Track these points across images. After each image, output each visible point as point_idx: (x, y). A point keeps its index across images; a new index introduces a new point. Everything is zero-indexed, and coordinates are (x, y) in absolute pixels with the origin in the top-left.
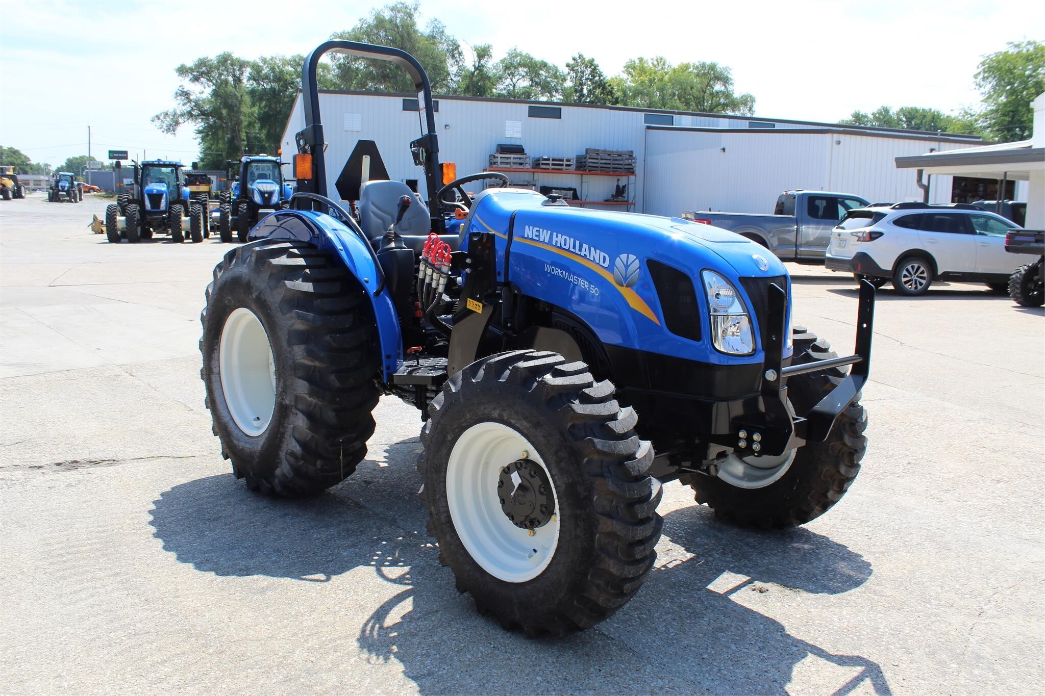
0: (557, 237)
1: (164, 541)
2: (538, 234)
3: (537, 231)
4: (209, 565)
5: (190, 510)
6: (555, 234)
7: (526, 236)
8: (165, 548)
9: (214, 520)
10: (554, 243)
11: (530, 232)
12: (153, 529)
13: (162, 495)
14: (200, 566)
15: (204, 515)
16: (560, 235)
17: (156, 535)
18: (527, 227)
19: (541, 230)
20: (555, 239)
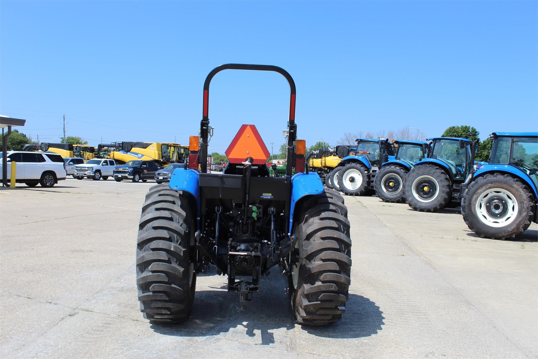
1: (379, 310)
4: (365, 299)
5: (365, 320)
8: (379, 308)
9: (356, 313)
12: (383, 315)
13: (377, 333)
14: (368, 300)
15: (359, 316)
17: (382, 312)
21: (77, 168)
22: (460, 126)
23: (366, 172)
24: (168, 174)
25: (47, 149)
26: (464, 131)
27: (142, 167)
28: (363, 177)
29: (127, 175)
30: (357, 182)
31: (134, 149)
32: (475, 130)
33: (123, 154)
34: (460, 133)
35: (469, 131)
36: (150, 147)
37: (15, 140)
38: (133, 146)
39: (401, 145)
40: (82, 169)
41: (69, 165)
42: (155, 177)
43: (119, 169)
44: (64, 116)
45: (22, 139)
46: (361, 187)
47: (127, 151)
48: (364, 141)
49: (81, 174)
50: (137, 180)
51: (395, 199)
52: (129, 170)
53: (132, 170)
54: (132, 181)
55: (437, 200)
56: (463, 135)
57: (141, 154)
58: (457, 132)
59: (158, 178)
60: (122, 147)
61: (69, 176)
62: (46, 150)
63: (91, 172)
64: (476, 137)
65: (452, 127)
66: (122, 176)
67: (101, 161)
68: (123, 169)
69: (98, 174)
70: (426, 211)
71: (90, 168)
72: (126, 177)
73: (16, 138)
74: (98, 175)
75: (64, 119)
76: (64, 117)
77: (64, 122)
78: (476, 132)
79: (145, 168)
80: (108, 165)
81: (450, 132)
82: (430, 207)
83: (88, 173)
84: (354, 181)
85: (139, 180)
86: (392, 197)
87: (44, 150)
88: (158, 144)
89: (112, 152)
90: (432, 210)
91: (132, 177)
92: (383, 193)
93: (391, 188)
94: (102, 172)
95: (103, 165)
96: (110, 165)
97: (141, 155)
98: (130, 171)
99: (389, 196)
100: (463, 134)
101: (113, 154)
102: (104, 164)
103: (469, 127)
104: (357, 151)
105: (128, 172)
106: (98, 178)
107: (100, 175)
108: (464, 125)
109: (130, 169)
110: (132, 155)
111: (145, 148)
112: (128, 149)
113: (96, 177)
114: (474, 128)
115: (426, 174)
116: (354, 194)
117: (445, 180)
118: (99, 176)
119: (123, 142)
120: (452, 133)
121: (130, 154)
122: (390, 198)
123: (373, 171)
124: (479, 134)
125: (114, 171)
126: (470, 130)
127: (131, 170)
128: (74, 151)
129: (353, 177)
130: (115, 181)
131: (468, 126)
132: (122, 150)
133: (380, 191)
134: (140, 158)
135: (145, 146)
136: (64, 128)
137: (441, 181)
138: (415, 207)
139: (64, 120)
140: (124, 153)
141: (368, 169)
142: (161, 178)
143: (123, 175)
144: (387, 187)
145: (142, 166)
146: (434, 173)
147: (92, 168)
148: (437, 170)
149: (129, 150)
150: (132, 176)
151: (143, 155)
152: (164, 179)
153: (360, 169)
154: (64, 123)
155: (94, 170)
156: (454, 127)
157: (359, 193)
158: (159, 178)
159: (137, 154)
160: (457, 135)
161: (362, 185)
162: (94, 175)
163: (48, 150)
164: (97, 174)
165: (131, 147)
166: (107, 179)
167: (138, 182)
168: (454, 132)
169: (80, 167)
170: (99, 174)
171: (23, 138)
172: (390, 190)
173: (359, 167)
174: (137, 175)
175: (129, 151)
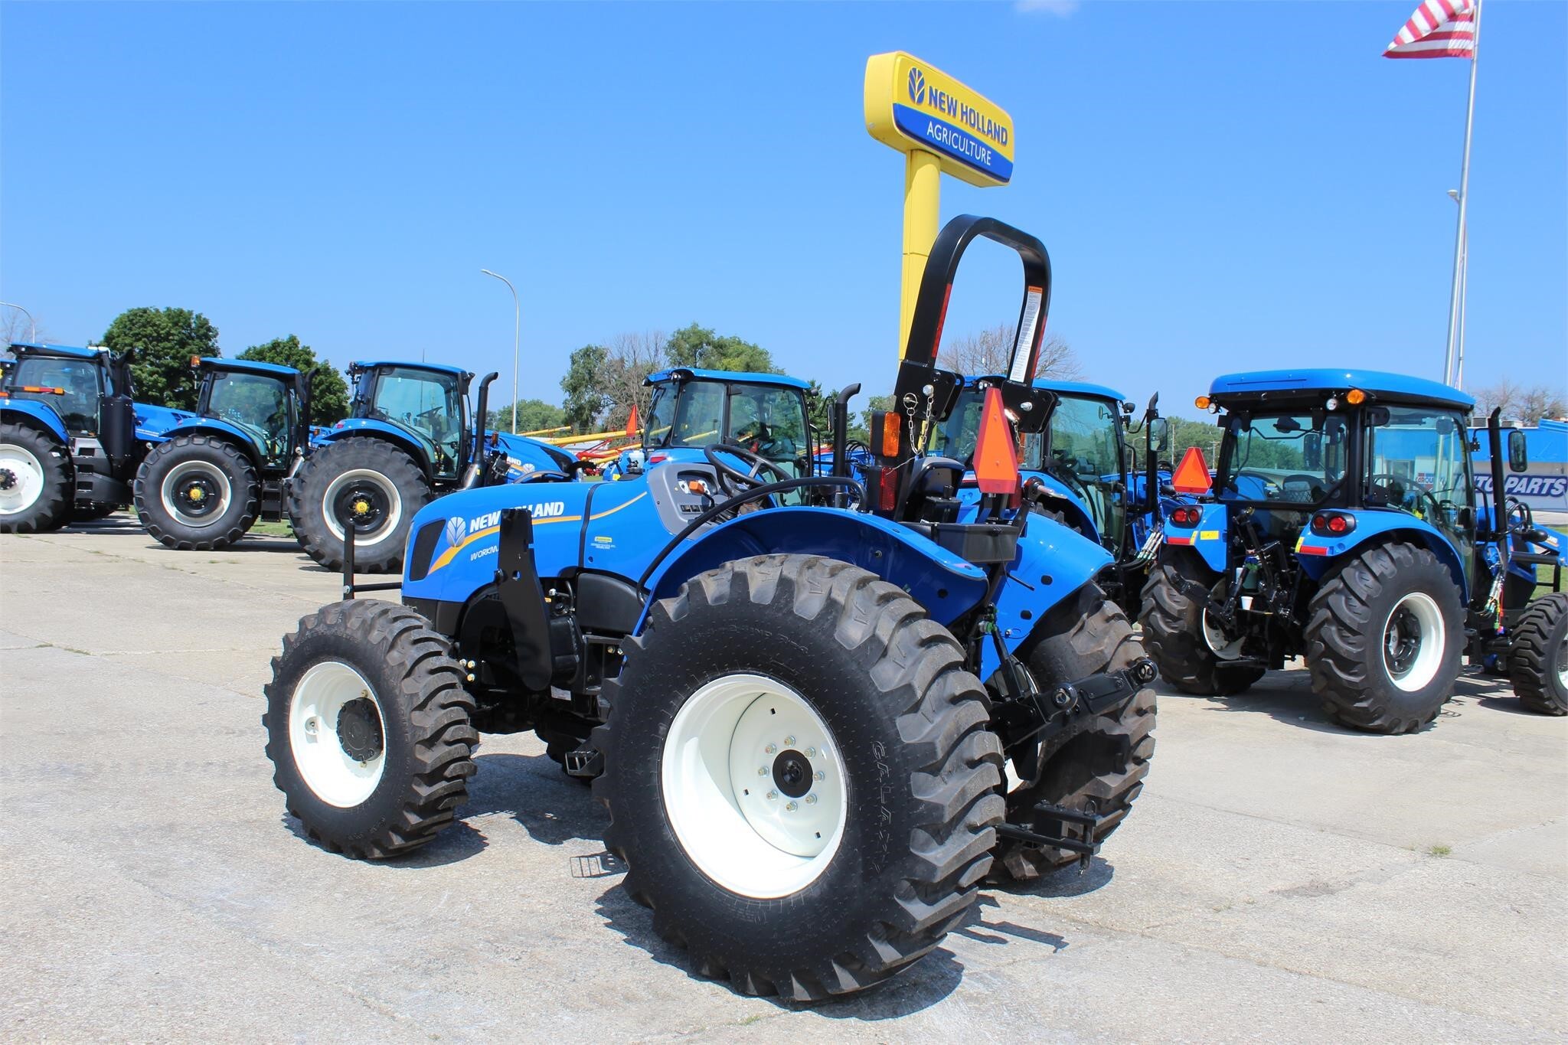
22: (162, 310)
23: (56, 454)
26: (176, 324)
28: (46, 469)
30: (22, 487)
32: (206, 322)
34: (163, 329)
35: (189, 325)
39: (220, 374)
46: (41, 504)
48: (40, 351)
51: (209, 538)
55: (398, 537)
56: (173, 335)
58: (155, 325)
64: (210, 344)
65: (139, 309)
70: (367, 571)
78: (209, 329)
81: (134, 325)
82: (379, 559)
84: (11, 486)
86: (198, 532)
90: (384, 567)
92: (167, 524)
93: (196, 505)
99: (190, 530)
100: (173, 331)
103: (191, 313)
104: (17, 385)
108: (174, 306)
114: (203, 317)
115: (362, 465)
116: (15, 528)
117: (419, 481)
120: (139, 328)
122: (192, 535)
123: (83, 451)
124: (217, 334)
126: (192, 321)
129: (8, 471)
131: (186, 310)
133: (158, 515)
137: (408, 483)
138: (333, 561)
141: (62, 445)
144: (183, 503)
146: (388, 461)
148: (394, 452)
153: (35, 444)
156: (145, 311)
157: (33, 524)
160: (155, 335)
161: (43, 496)
168: (144, 326)
172: (197, 512)
173: (30, 436)
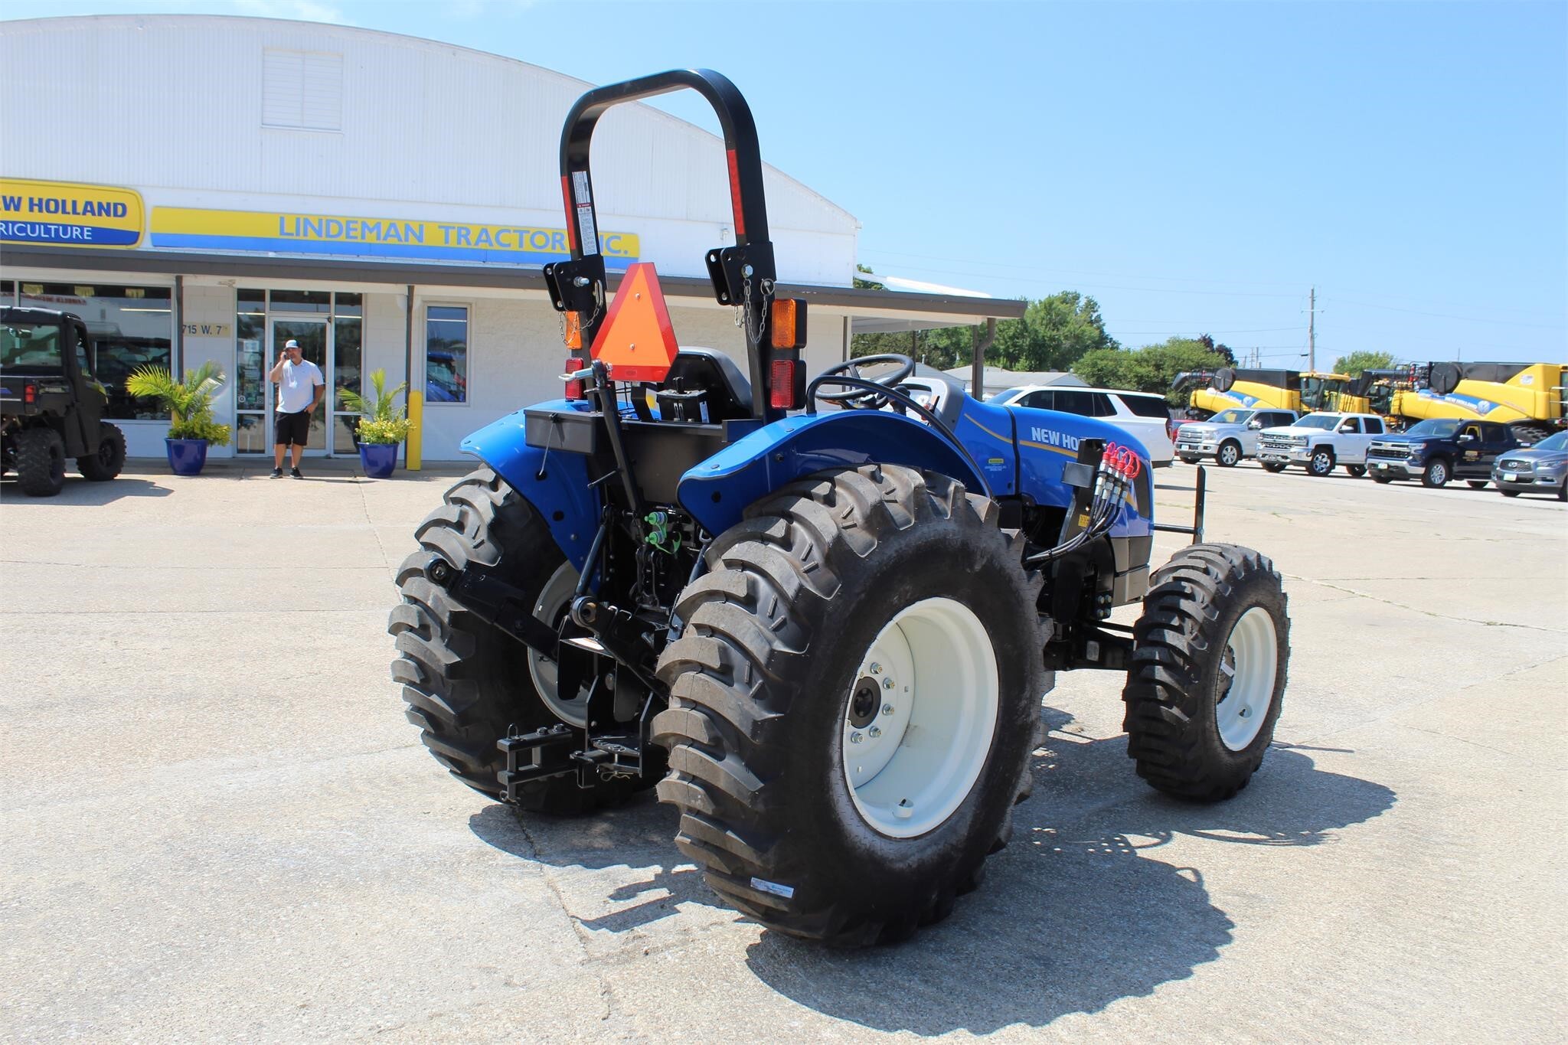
0: (1066, 439)
2: (1047, 436)
3: (1045, 433)
6: (1064, 435)
7: (1034, 439)
10: (1065, 446)
11: (1037, 434)
16: (1068, 437)
18: (1033, 429)
19: (1050, 432)
20: (1064, 441)
21: (1266, 440)
24: (1536, 465)
25: (1229, 384)
27: (1458, 442)
29: (1404, 463)
31: (1465, 386)
33: (1429, 400)
36: (1520, 377)
37: (1185, 363)
38: (1463, 376)
40: (1278, 441)
41: (1250, 429)
42: (1492, 473)
43: (1381, 445)
44: (1313, 290)
45: (1201, 359)
47: (1442, 390)
49: (1275, 455)
50: (1438, 481)
52: (1413, 449)
53: (1422, 448)
54: (1421, 484)
57: (1489, 401)
59: (1500, 477)
60: (1429, 378)
61: (1250, 460)
62: (1227, 387)
63: (1302, 450)
66: (1389, 466)
67: (1337, 419)
68: (1393, 446)
69: (1323, 457)
71: (1299, 438)
72: (1403, 469)
73: (1185, 356)
74: (1324, 460)
75: (1313, 301)
76: (1313, 294)
77: (1313, 308)
79: (1468, 445)
80: (1360, 432)
83: (1297, 452)
85: (1444, 482)
87: (1222, 389)
88: (1547, 370)
89: (1397, 395)
91: (1421, 470)
94: (1336, 451)
95: (1341, 432)
96: (1367, 432)
97: (1486, 404)
98: (1415, 451)
101: (1401, 400)
102: (1345, 428)
105: (1409, 454)
106: (1324, 470)
107: (1329, 461)
109: (1415, 446)
110: (1459, 405)
111: (1504, 380)
112: (1447, 385)
113: (1316, 467)
118: (1326, 463)
119: (1431, 363)
121: (1454, 400)
125: (1367, 450)
127: (1418, 448)
128: (1301, 392)
130: (1373, 481)
132: (1428, 388)
134: (1486, 413)
135: (1504, 373)
136: (1312, 327)
139: (1313, 304)
140: (1433, 397)
142: (1510, 476)
143: (1394, 463)
145: (1459, 439)
147: (1306, 438)
149: (1449, 387)
150: (1422, 466)
151: (1493, 405)
152: (1519, 480)
154: (1313, 313)
155: (1312, 446)
158: (1503, 477)
159: (1475, 400)
162: (1310, 459)
163: (1232, 389)
164: (1320, 457)
165: (1455, 379)
166: (1364, 476)
167: (1441, 486)
169: (1272, 436)
170: (1328, 458)
171: (1203, 356)
174: (1440, 466)
175: (1451, 391)
